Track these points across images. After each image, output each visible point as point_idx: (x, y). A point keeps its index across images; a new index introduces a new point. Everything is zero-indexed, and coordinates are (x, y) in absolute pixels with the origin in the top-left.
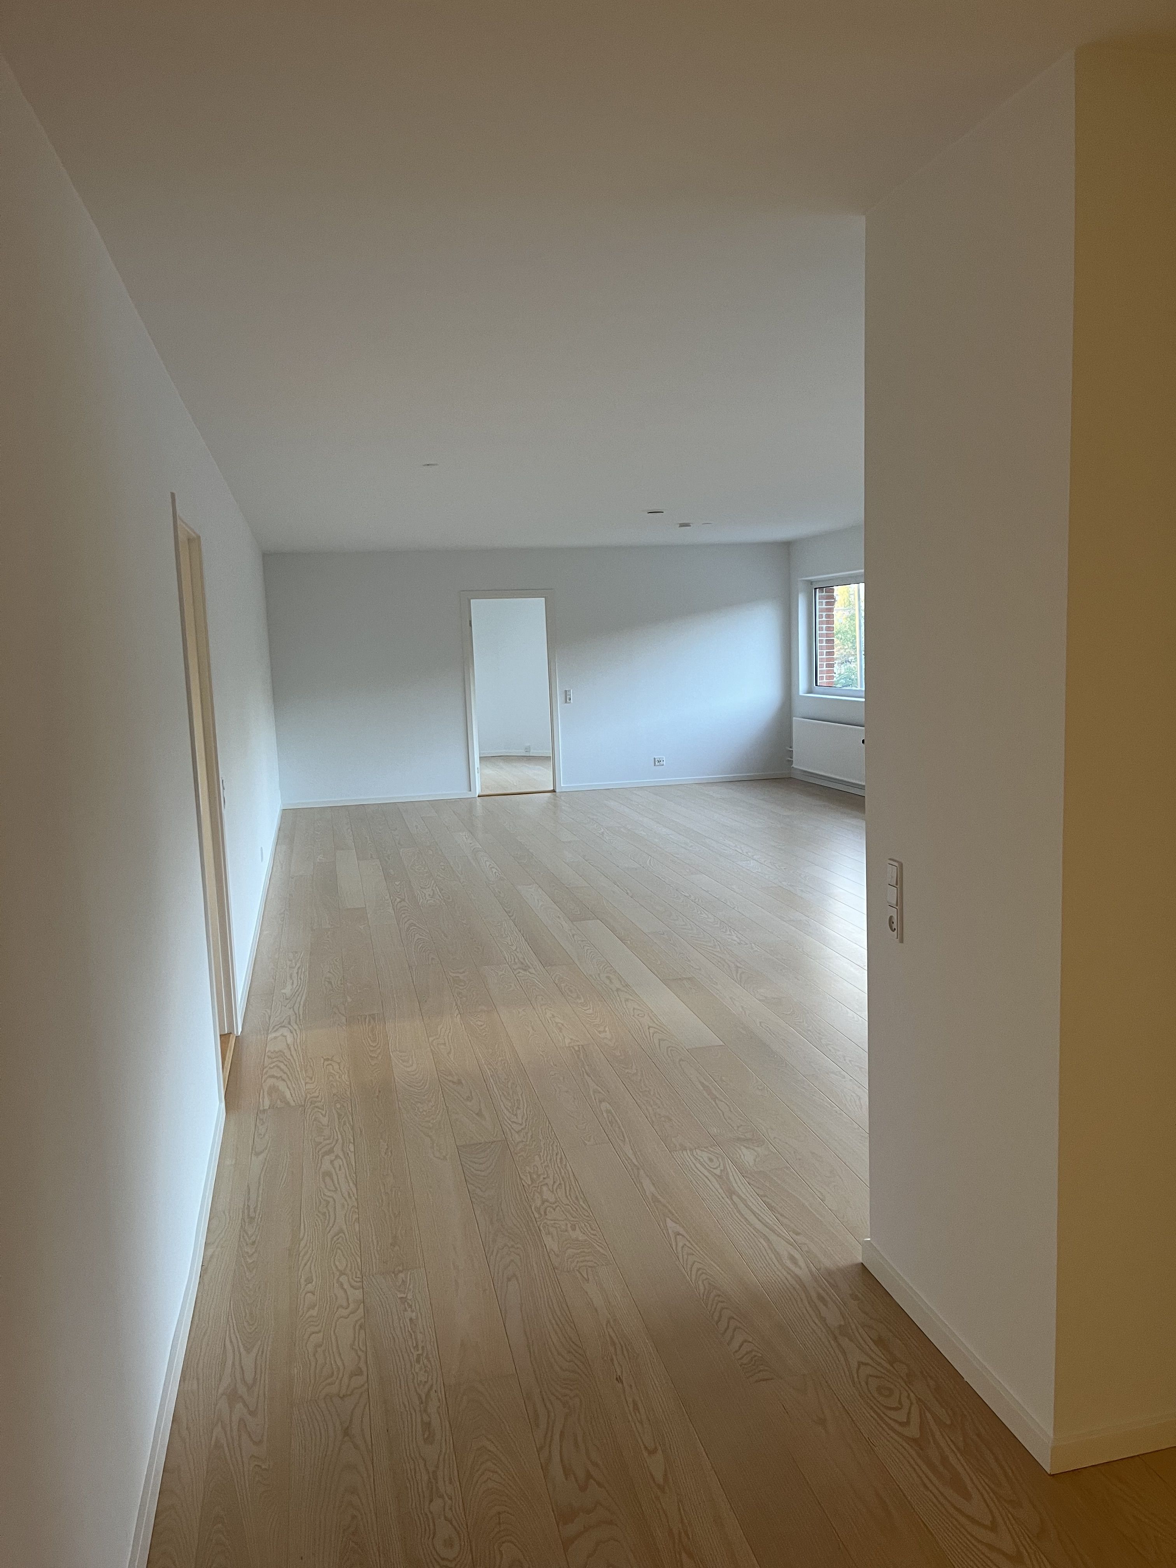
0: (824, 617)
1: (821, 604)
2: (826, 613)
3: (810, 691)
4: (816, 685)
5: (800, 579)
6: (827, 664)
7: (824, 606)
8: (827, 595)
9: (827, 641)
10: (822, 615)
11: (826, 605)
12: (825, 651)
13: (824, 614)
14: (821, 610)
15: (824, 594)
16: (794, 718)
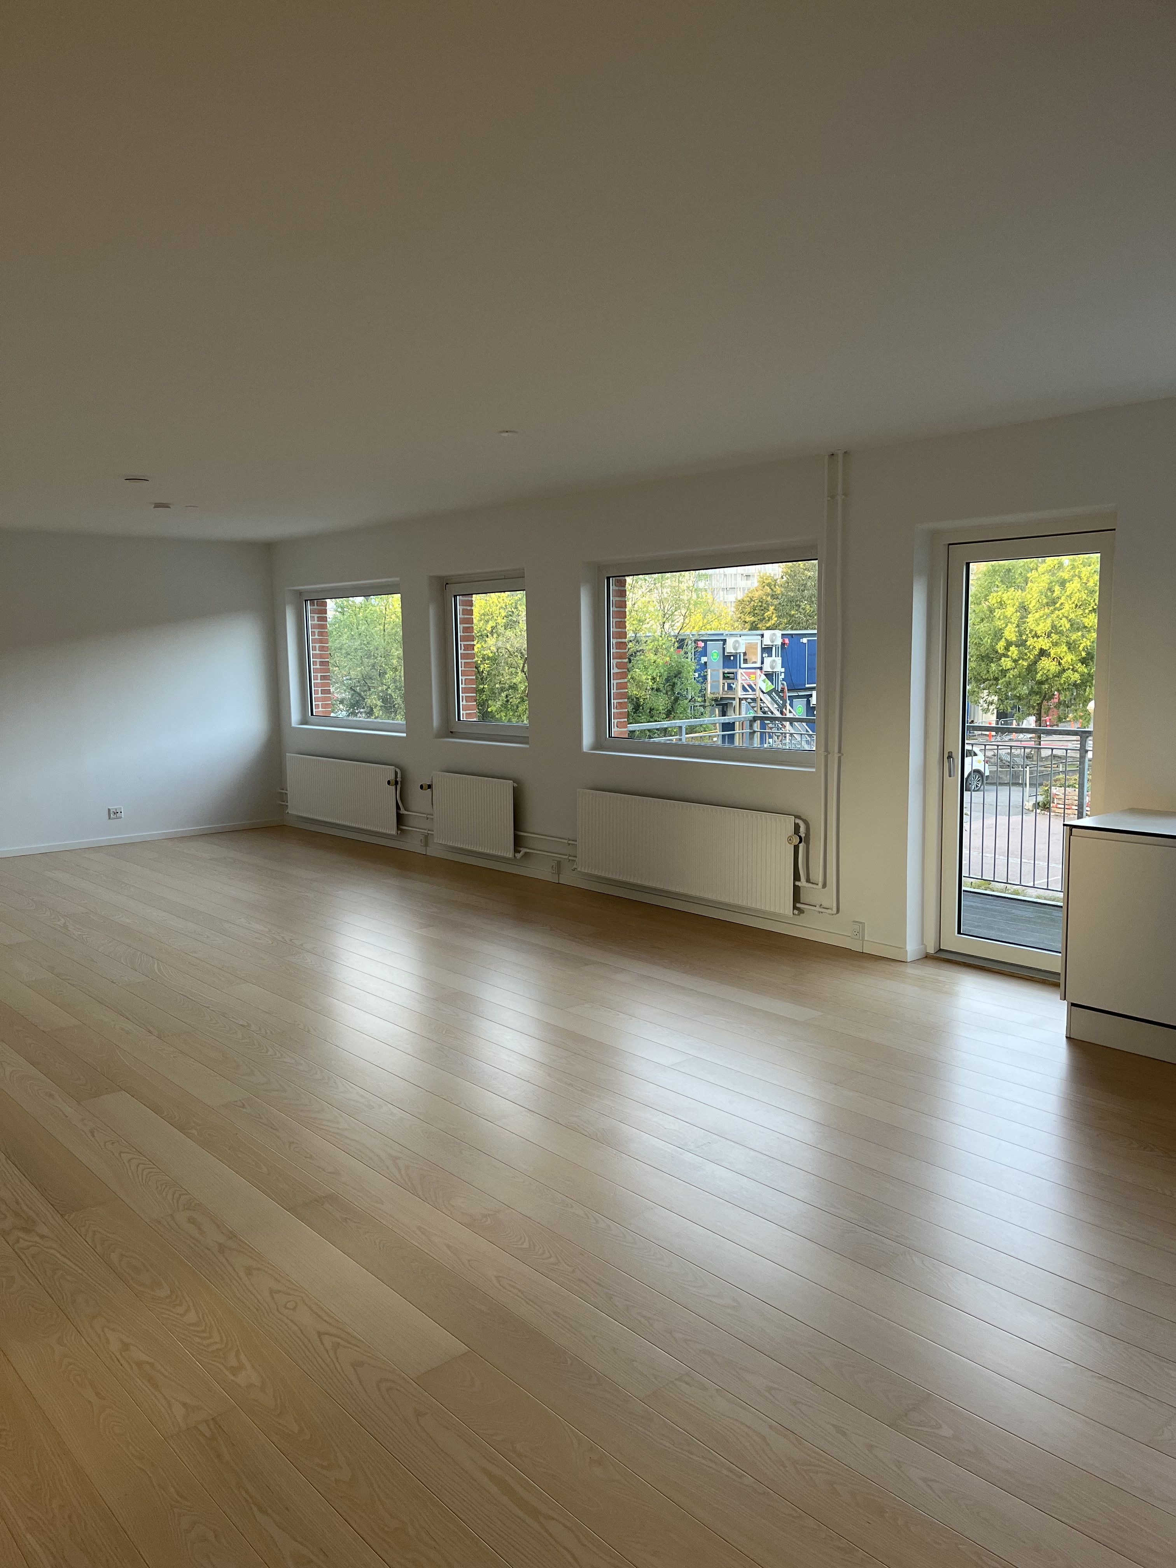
0: (316, 634)
1: (312, 620)
2: (318, 630)
3: (304, 721)
4: (312, 714)
5: (287, 588)
6: (321, 690)
7: (316, 622)
8: (319, 609)
9: (322, 663)
10: (314, 632)
11: (318, 621)
12: (319, 675)
13: (316, 631)
14: (314, 626)
15: (316, 607)
16: (287, 754)
